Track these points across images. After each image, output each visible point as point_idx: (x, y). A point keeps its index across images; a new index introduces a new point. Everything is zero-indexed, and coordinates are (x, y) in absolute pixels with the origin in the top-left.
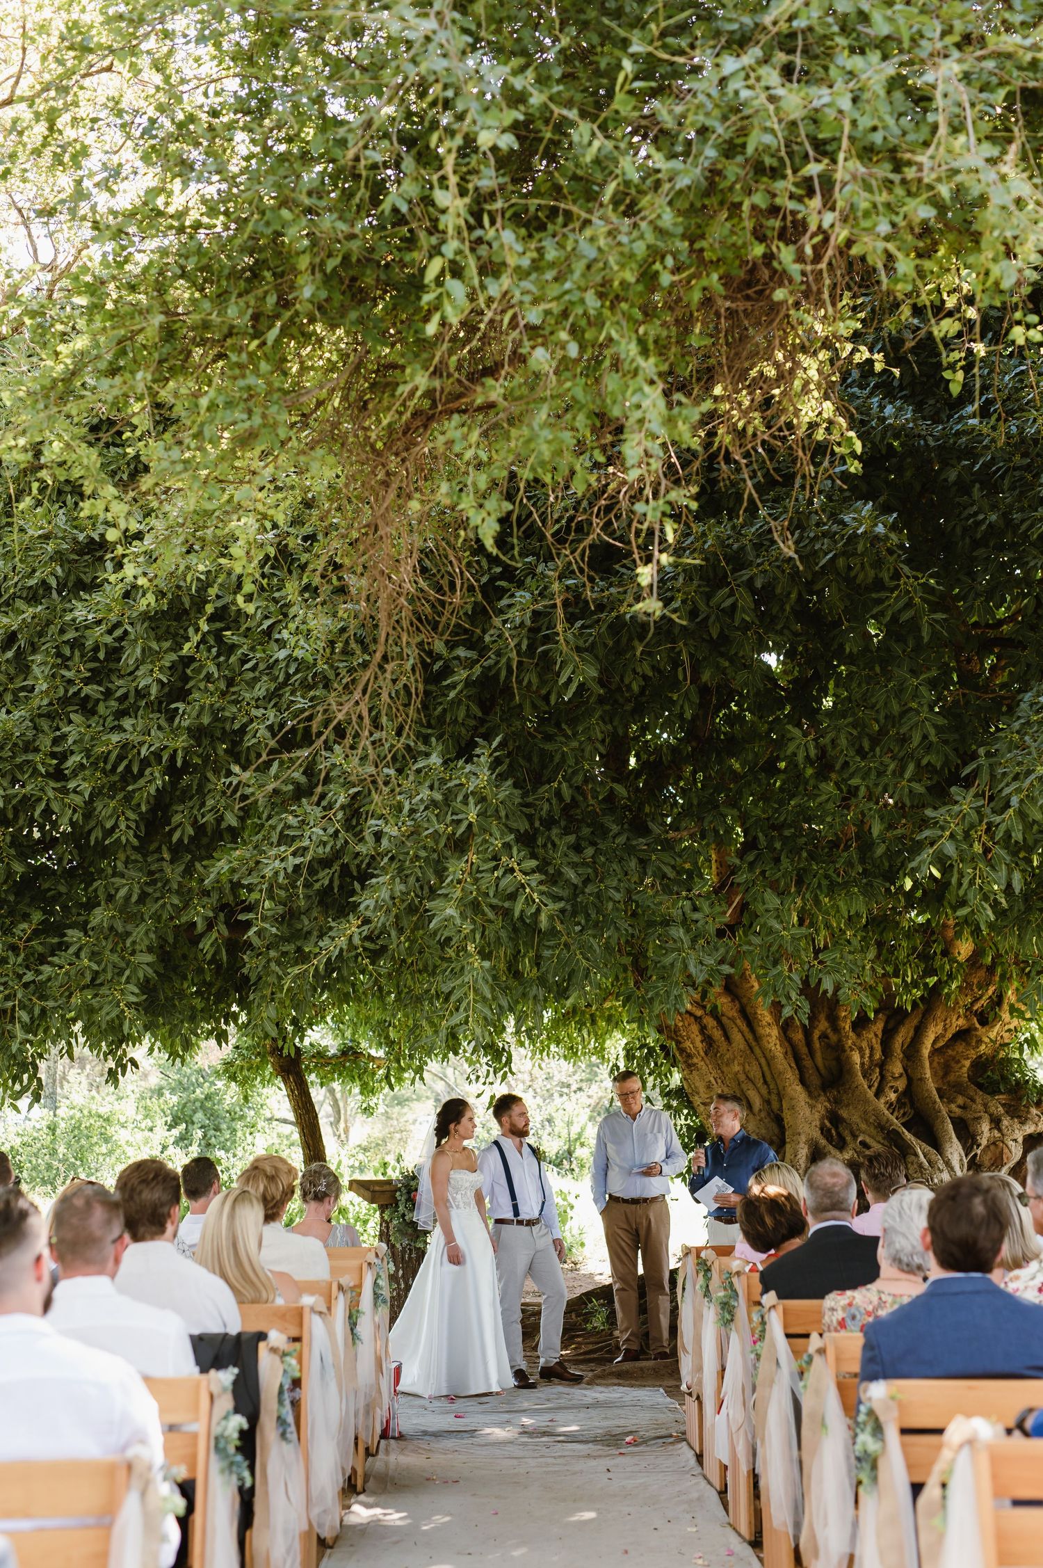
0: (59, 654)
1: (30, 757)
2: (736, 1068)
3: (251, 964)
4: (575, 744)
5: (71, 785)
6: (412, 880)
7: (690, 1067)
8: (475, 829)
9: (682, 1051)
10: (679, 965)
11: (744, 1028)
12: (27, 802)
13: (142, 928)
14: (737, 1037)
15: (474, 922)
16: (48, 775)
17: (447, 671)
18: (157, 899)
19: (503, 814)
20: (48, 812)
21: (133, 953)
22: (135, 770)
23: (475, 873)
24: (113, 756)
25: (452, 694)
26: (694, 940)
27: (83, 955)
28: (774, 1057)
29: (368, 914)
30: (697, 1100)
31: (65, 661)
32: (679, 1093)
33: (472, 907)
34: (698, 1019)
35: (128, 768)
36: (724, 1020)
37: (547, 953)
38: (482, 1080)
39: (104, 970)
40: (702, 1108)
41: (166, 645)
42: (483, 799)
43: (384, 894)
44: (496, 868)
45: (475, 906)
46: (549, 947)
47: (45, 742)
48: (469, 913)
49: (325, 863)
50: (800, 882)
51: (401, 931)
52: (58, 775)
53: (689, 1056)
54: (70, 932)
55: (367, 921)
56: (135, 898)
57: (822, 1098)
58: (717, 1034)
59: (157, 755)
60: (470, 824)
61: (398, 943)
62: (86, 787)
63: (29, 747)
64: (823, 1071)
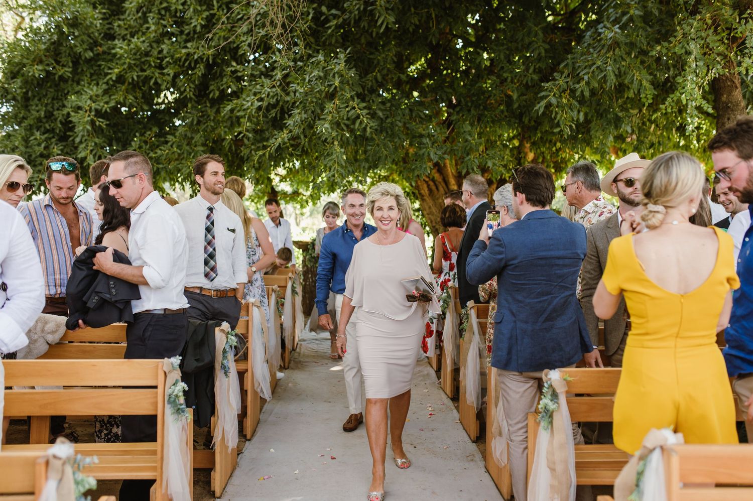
0: (159, 13)
1: (148, 59)
3: (244, 152)
4: (383, 55)
5: (165, 71)
6: (310, 112)
7: (423, 200)
8: (338, 89)
10: (426, 154)
11: (444, 186)
12: (147, 79)
13: (198, 136)
14: (441, 189)
15: (337, 131)
16: (156, 67)
17: (327, 20)
18: (205, 123)
19: (351, 82)
20: (156, 83)
21: (196, 146)
22: (193, 65)
23: (338, 109)
24: (183, 59)
25: (330, 31)
26: (433, 144)
27: (174, 146)
29: (291, 128)
31: (162, 17)
33: (337, 125)
35: (190, 64)
36: (437, 183)
37: (369, 148)
39: (183, 153)
41: (204, 8)
42: (342, 76)
43: (298, 118)
44: (347, 107)
45: (338, 124)
46: (370, 145)
47: (155, 53)
48: (335, 127)
49: (274, 106)
50: (479, 120)
51: (305, 137)
52: (160, 67)
53: (423, 196)
54: (168, 136)
55: (291, 131)
56: (195, 122)
58: (434, 188)
59: (201, 58)
60: (336, 87)
61: (304, 141)
62: (171, 72)
63: (147, 54)
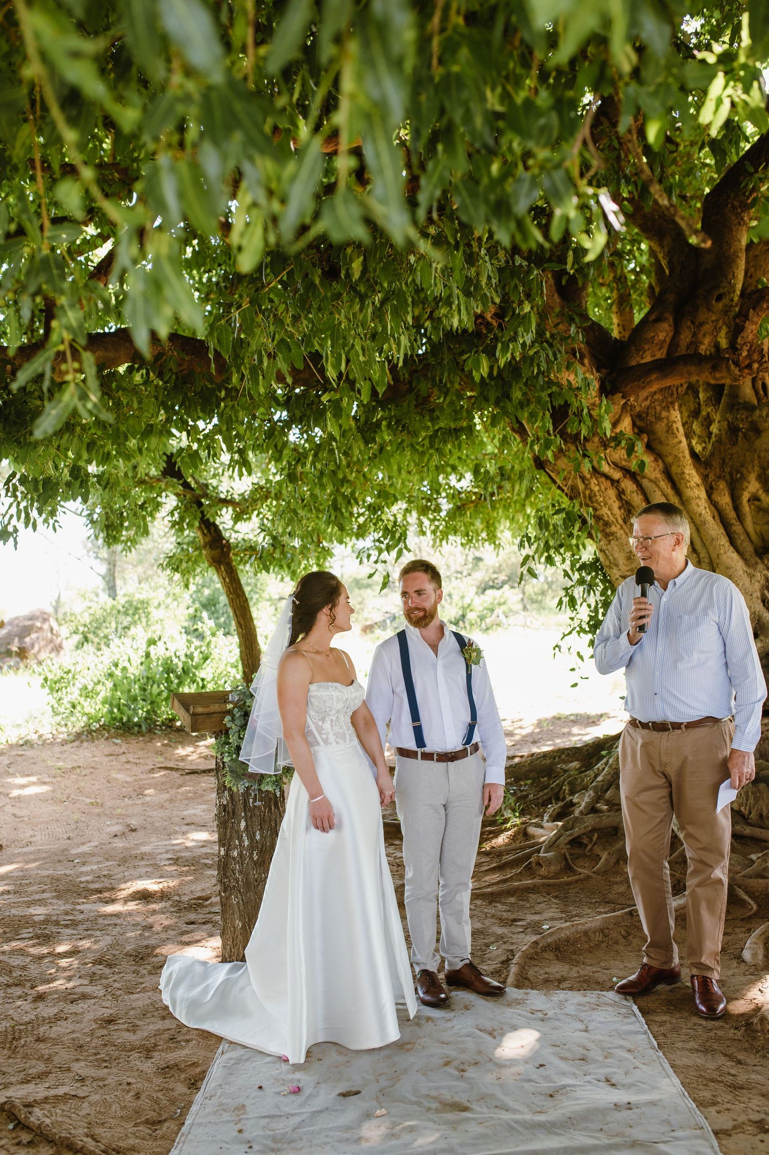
9: (598, 518)
28: (704, 522)
30: (615, 573)
32: (594, 566)
34: (614, 483)
36: (645, 483)
38: (373, 558)
53: (607, 524)
57: (760, 566)
58: (637, 499)
64: (754, 537)
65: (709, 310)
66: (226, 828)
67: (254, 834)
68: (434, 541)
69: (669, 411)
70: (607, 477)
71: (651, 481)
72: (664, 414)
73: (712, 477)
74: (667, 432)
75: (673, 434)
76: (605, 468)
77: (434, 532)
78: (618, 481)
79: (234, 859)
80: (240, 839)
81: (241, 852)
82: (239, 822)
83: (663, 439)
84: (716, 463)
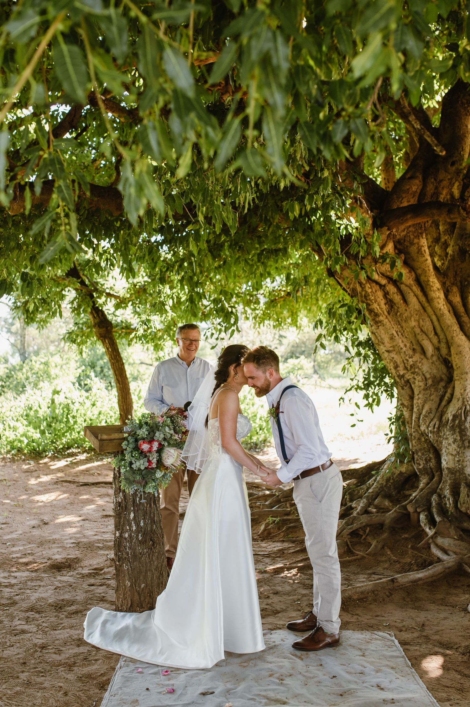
2: (413, 323)
7: (377, 323)
9: (371, 311)
11: (419, 293)
14: (413, 300)
28: (443, 315)
30: (382, 349)
32: (368, 344)
34: (382, 287)
36: (403, 287)
38: (215, 336)
40: (386, 354)
53: (377, 315)
58: (397, 298)
65: (446, 171)
66: (120, 518)
67: (140, 522)
68: (255, 324)
69: (419, 239)
70: (377, 283)
71: (406, 286)
72: (416, 241)
73: (448, 283)
74: (418, 253)
75: (422, 254)
76: (376, 277)
77: (255, 318)
78: (384, 286)
79: (126, 539)
80: (130, 526)
81: (131, 534)
82: (130, 514)
83: (415, 257)
84: (451, 274)
